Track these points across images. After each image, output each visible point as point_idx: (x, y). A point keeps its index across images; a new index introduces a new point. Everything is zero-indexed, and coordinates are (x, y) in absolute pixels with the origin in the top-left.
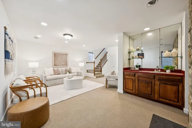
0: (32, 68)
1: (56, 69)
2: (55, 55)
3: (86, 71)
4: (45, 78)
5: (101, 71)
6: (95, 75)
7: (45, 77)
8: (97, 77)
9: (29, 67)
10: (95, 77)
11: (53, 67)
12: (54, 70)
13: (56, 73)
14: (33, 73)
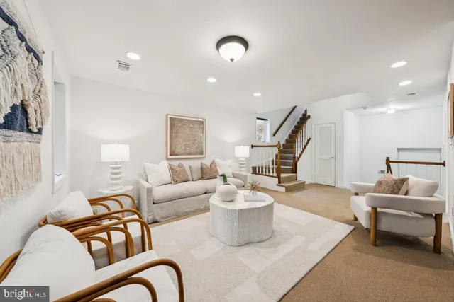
0: (112, 163)
1: (175, 163)
2: (174, 124)
3: (251, 171)
4: (148, 196)
5: (294, 171)
6: (280, 182)
7: (149, 191)
8: (288, 190)
9: (103, 160)
10: (283, 189)
11: (168, 159)
12: (172, 169)
13: (178, 176)
14: (113, 179)
